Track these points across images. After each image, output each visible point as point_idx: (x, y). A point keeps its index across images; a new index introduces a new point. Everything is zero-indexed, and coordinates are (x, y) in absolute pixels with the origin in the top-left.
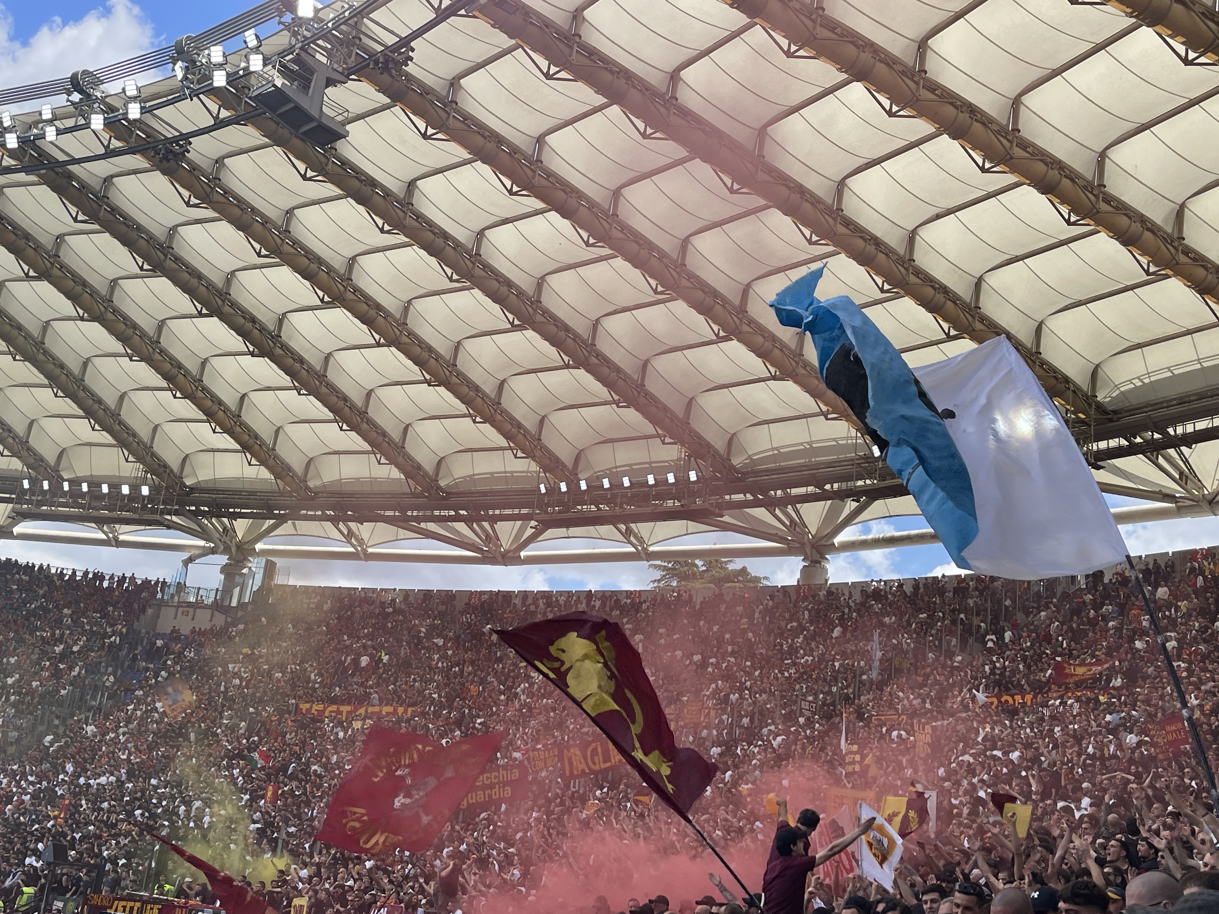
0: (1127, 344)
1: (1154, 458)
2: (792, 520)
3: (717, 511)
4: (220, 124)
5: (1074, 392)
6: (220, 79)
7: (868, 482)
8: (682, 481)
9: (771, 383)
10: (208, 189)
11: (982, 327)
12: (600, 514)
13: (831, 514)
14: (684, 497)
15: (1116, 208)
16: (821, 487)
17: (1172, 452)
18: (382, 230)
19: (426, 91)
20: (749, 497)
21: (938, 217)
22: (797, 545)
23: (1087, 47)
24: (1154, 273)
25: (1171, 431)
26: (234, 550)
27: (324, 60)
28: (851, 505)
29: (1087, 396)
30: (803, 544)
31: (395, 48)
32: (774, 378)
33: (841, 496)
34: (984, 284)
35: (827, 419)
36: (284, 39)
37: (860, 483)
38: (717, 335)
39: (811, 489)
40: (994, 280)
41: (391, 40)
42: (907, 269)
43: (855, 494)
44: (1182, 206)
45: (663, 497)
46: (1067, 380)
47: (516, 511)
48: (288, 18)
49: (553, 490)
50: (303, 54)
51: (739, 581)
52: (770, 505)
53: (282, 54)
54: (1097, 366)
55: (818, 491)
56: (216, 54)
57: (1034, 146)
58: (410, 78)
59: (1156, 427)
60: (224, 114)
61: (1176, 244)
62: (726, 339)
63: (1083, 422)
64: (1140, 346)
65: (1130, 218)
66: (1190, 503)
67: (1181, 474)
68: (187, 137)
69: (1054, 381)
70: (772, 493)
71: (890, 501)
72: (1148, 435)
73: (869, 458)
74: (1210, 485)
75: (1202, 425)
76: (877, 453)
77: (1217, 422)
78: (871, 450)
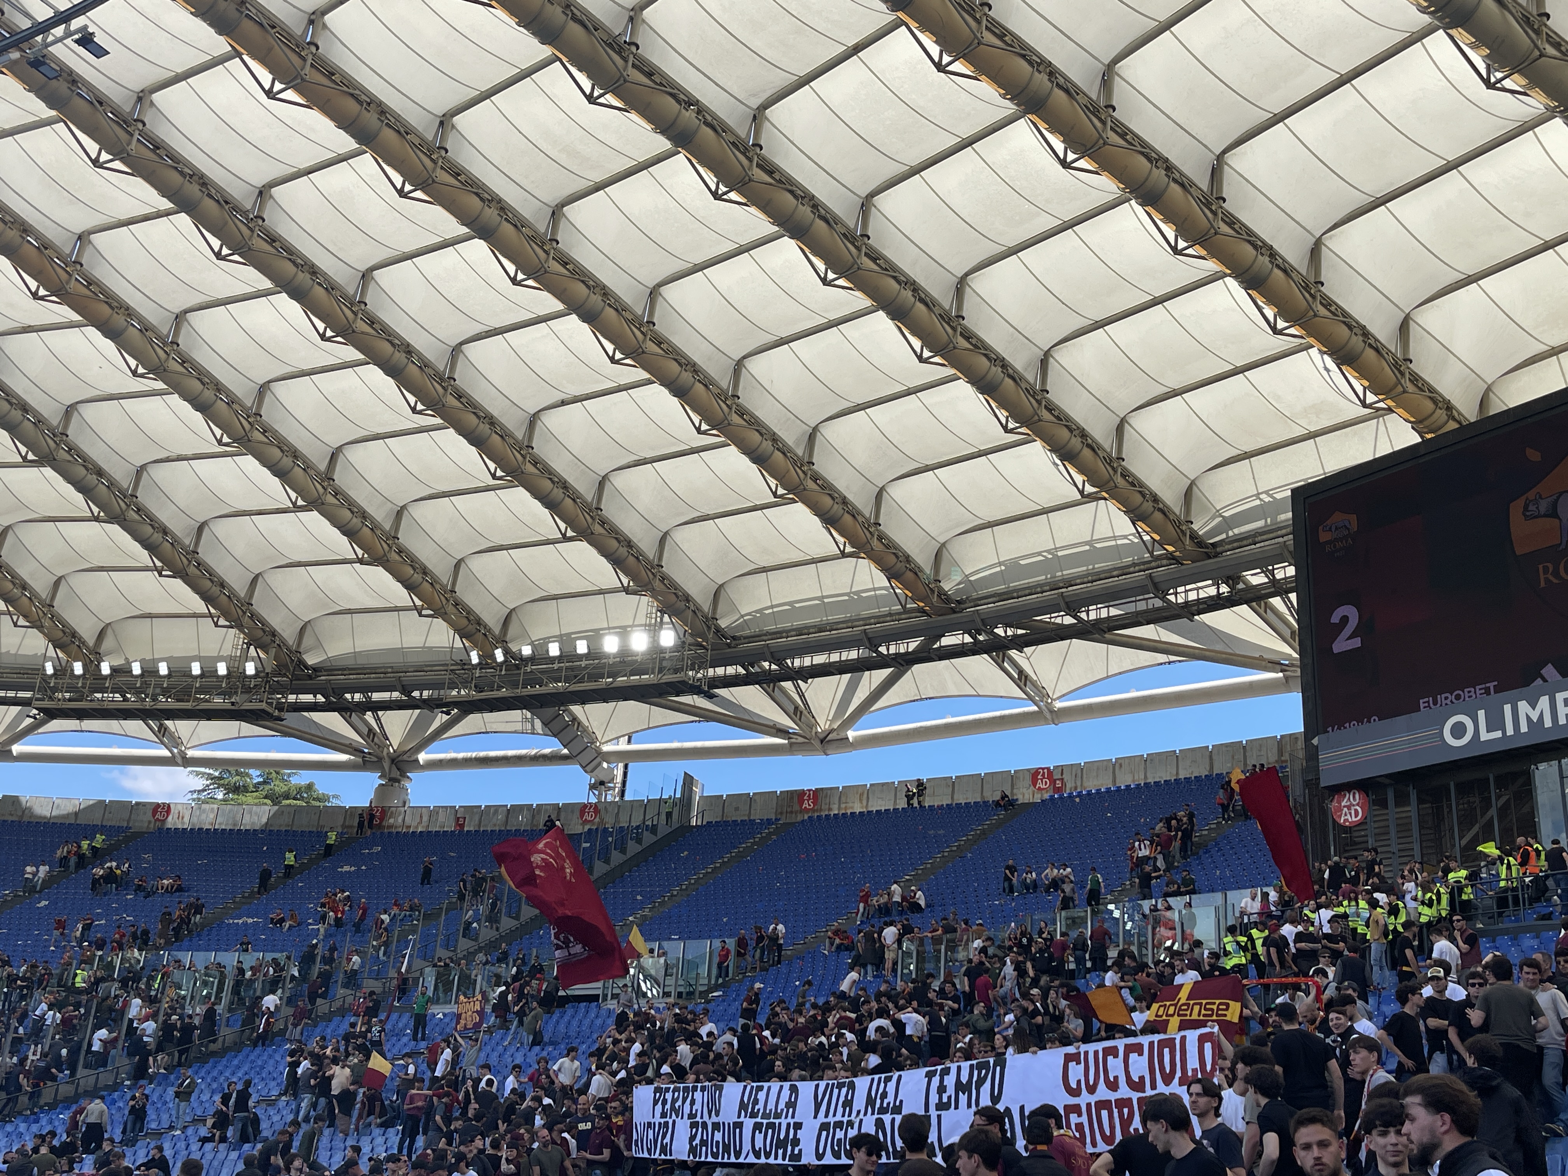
0: (753, 567)
1: (770, 690)
2: (371, 730)
3: (276, 713)
5: (694, 612)
7: (463, 692)
8: (236, 674)
9: (357, 566)
11: (602, 531)
12: (125, 706)
13: (418, 726)
14: (236, 693)
15: (750, 422)
16: (408, 694)
17: (788, 685)
20: (320, 699)
21: (563, 403)
22: (375, 759)
23: (731, 247)
24: (781, 496)
25: (788, 662)
28: (441, 718)
29: (707, 618)
30: (380, 759)
32: (361, 561)
33: (431, 705)
34: (608, 484)
35: (421, 615)
37: (454, 692)
38: (294, 503)
39: (396, 695)
40: (620, 481)
42: (524, 457)
43: (445, 705)
44: (815, 429)
45: (208, 690)
46: (687, 598)
47: (11, 694)
49: (62, 671)
51: (303, 799)
52: (345, 709)
54: (721, 586)
55: (404, 697)
57: (669, 343)
59: (773, 657)
61: (805, 468)
62: (305, 509)
63: (700, 645)
64: (765, 570)
65: (762, 435)
67: (796, 708)
69: (673, 598)
70: (348, 696)
71: (488, 716)
72: (766, 665)
73: (465, 664)
74: (823, 723)
75: (820, 659)
76: (475, 658)
77: (835, 657)
78: (469, 656)
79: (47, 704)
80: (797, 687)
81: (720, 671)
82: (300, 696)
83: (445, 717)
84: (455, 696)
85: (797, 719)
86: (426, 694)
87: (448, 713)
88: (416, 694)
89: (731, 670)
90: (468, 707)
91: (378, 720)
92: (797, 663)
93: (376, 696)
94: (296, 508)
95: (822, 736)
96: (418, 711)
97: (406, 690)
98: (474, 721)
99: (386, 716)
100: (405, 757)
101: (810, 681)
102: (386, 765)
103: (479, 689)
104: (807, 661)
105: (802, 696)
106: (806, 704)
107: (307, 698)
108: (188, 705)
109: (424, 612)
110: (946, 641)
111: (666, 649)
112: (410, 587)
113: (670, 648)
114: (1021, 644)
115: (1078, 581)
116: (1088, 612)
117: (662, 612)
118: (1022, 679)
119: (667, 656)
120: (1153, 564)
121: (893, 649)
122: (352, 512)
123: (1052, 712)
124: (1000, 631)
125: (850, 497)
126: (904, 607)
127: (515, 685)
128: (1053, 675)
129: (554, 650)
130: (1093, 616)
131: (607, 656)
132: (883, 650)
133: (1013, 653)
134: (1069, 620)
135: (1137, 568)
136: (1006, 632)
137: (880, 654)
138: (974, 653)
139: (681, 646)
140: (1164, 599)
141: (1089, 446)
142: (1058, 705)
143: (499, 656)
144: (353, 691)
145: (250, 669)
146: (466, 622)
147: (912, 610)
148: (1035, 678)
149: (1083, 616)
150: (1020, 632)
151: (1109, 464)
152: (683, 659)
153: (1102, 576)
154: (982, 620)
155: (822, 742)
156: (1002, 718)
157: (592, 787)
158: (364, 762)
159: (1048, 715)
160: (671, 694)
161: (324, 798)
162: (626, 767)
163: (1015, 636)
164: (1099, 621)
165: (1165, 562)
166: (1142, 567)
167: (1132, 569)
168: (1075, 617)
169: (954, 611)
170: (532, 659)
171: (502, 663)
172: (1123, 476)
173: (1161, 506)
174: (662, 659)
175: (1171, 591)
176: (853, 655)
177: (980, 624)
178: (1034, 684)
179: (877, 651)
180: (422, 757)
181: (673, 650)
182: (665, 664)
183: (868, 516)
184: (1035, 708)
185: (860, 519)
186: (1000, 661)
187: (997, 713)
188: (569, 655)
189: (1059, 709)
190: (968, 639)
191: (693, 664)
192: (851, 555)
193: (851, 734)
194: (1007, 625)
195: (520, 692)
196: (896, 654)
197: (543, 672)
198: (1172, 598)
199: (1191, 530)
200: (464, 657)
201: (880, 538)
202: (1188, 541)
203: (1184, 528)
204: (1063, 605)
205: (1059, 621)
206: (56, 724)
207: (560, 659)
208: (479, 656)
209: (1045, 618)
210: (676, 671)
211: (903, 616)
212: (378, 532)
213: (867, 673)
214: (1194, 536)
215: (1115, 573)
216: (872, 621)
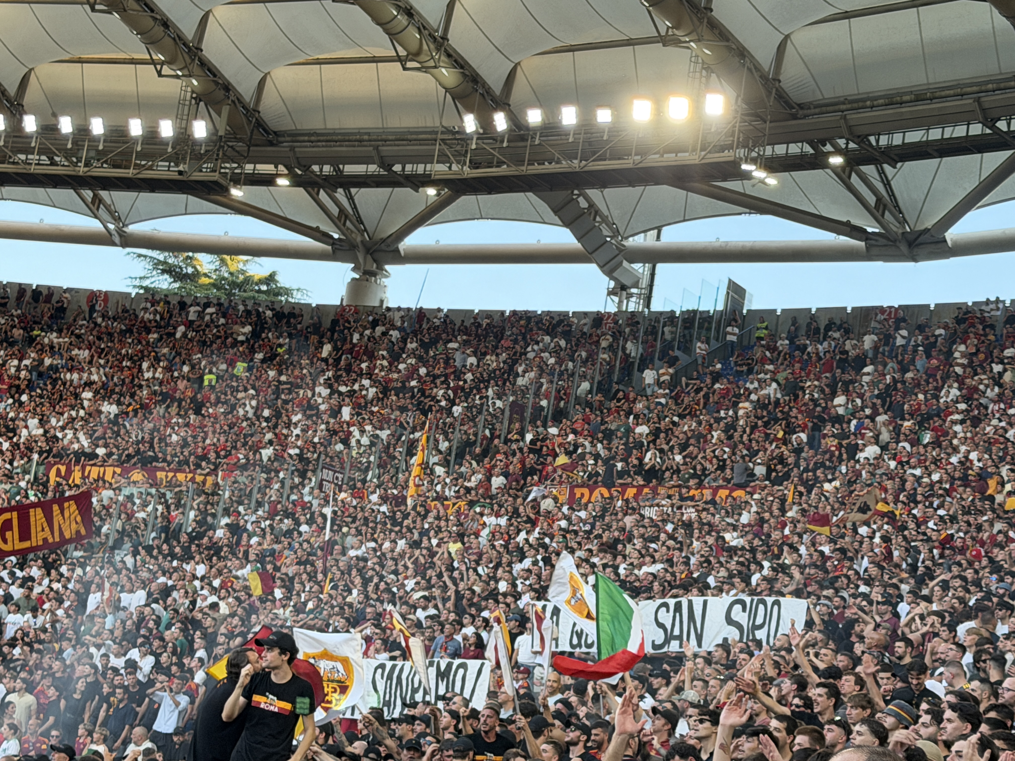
0: (830, 11)
2: (342, 210)
7: (454, 168)
8: (183, 136)
12: (54, 171)
14: (183, 160)
16: (388, 167)
17: (869, 170)
22: (346, 247)
25: (872, 140)
29: (768, 78)
30: (354, 247)
33: (415, 182)
35: (404, 68)
37: (443, 168)
39: (373, 168)
45: (150, 156)
46: (743, 52)
52: (312, 185)
54: (787, 37)
55: (383, 172)
59: (853, 132)
64: (846, 15)
66: (883, 241)
67: (879, 200)
71: (485, 198)
73: (458, 132)
76: (471, 125)
80: (882, 173)
81: (781, 149)
83: (433, 198)
84: (445, 172)
85: (878, 216)
86: (409, 168)
87: (437, 192)
88: (397, 168)
89: (796, 148)
90: (460, 187)
92: (884, 140)
93: (349, 169)
95: (911, 237)
97: (386, 163)
98: (466, 203)
100: (384, 245)
101: (899, 165)
103: (475, 165)
104: (897, 139)
105: (887, 184)
106: (892, 194)
107: (268, 169)
108: (130, 173)
109: (408, 65)
111: (714, 118)
112: (392, 32)
113: (720, 117)
117: (710, 69)
119: (713, 128)
127: (519, 161)
129: (571, 116)
131: (636, 127)
132: (1002, 125)
139: (732, 115)
143: (502, 121)
144: (321, 162)
145: (202, 131)
152: (734, 133)
155: (911, 243)
157: (611, 293)
158: (334, 250)
160: (716, 176)
161: (288, 293)
170: (541, 130)
171: (504, 132)
174: (708, 132)
176: (960, 131)
179: (993, 127)
180: (404, 245)
181: (724, 120)
182: (710, 138)
188: (588, 125)
191: (746, 140)
193: (951, 236)
195: (524, 169)
197: (555, 144)
200: (459, 123)
207: (576, 129)
210: (724, 148)
213: (977, 156)
216: (990, 86)
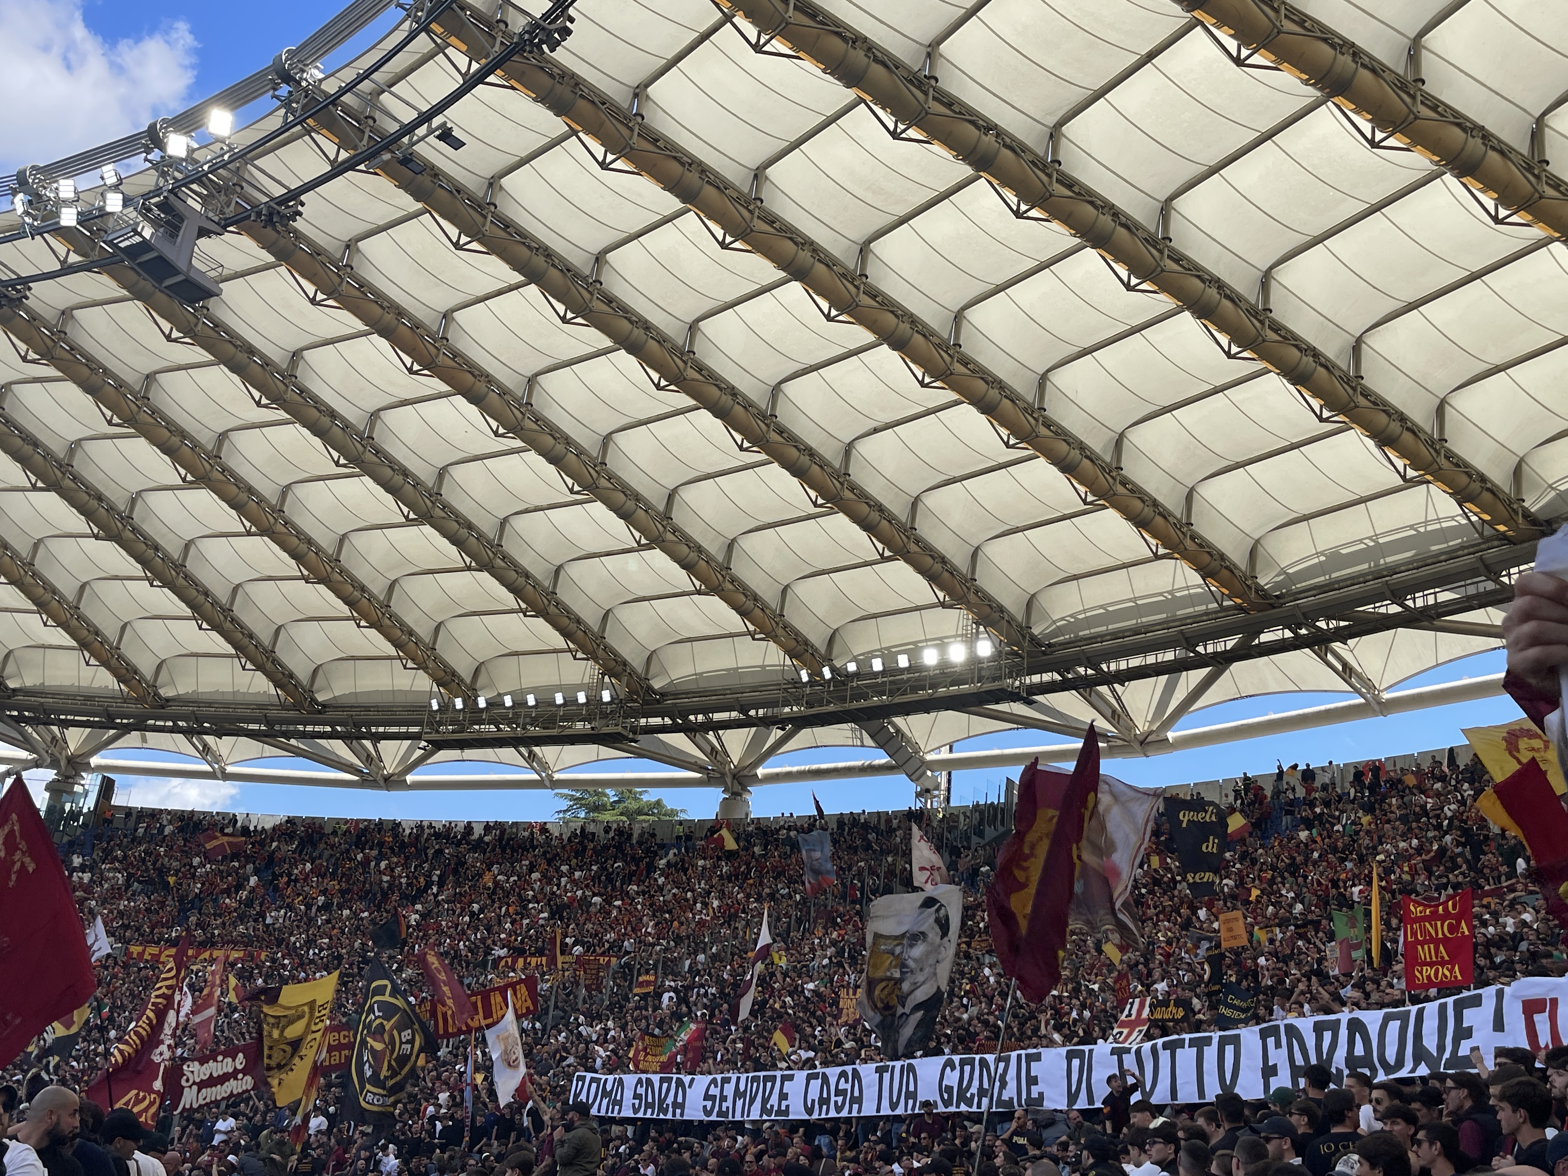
0: (1064, 575)
1: (1087, 695)
2: (713, 748)
3: (631, 736)
4: (67, 269)
5: (1008, 622)
6: (68, 218)
7: (795, 709)
8: (594, 701)
9: (696, 597)
10: (49, 343)
11: (917, 549)
12: (500, 735)
13: (755, 743)
14: (595, 719)
15: (1056, 433)
16: (746, 713)
17: (1104, 689)
18: (258, 404)
19: (317, 252)
20: (668, 721)
21: (876, 431)
22: (718, 775)
23: (1031, 264)
24: (1091, 503)
25: (1104, 667)
26: (63, 763)
27: (198, 207)
28: (776, 734)
29: (1021, 627)
30: (723, 775)
31: (283, 201)
32: (699, 592)
33: (767, 723)
34: (920, 504)
35: (754, 639)
36: (151, 180)
37: (787, 710)
38: (638, 543)
39: (734, 714)
40: (931, 500)
41: (278, 191)
42: (842, 484)
43: (780, 722)
44: (1122, 435)
45: (570, 718)
46: (1001, 609)
47: (403, 729)
48: (155, 155)
49: (447, 706)
50: (172, 197)
51: (653, 814)
52: (689, 730)
53: (147, 196)
54: (1033, 596)
55: (742, 716)
56: (66, 188)
57: (975, 363)
58: (299, 236)
59: (1089, 662)
60: (74, 258)
61: (1114, 474)
62: (648, 547)
63: (1016, 654)
64: (1076, 577)
65: (1069, 444)
66: (1120, 743)
67: (1114, 711)
68: (26, 281)
69: (988, 610)
70: (692, 717)
71: (818, 730)
72: (1081, 670)
73: (796, 683)
74: (1142, 725)
75: (1135, 662)
76: (805, 678)
77: (1151, 659)
78: (799, 675)
79: (434, 736)
80: (1113, 691)
81: (1036, 678)
82: (650, 720)
83: (780, 733)
84: (788, 713)
85: (1115, 723)
86: (761, 712)
87: (783, 729)
88: (752, 713)
89: (1047, 677)
90: (801, 723)
91: (719, 738)
92: (1113, 666)
93: (717, 716)
94: (641, 547)
95: (1141, 738)
96: (754, 729)
97: (744, 710)
98: (806, 736)
99: (725, 734)
100: (745, 772)
101: (1126, 684)
102: (729, 780)
103: (810, 705)
104: (1123, 665)
105: (1118, 699)
106: (1123, 707)
107: (656, 721)
108: (554, 732)
109: (757, 636)
110: (1265, 637)
111: (984, 658)
112: (743, 613)
113: (988, 658)
114: (1343, 636)
115: (1403, 568)
116: (1414, 599)
117: (978, 624)
118: (1347, 672)
119: (985, 665)
120: (1483, 546)
121: (1210, 649)
122: (689, 548)
123: (1380, 703)
124: (1322, 624)
125: (1160, 499)
126: (1221, 605)
127: (843, 700)
128: (1379, 665)
129: (877, 665)
130: (1420, 603)
131: (927, 669)
132: (1200, 649)
133: (1337, 646)
134: (1395, 609)
135: (1466, 551)
136: (1328, 625)
137: (1198, 654)
138: (1296, 647)
139: (998, 655)
140: (1497, 581)
141: (1409, 429)
142: (1386, 696)
143: (827, 673)
144: (696, 714)
145: (606, 696)
146: (794, 643)
147: (1229, 608)
148: (1360, 670)
149: (1410, 603)
150: (1342, 624)
151: (1431, 446)
152: (1000, 669)
153: (1429, 561)
154: (1303, 614)
155: (1142, 743)
156: (1328, 712)
157: (918, 795)
158: (709, 778)
159: (1376, 707)
160: (989, 702)
161: (674, 813)
162: (950, 774)
163: (1338, 628)
164: (1426, 608)
165: (1496, 543)
166: (1471, 550)
167: (1460, 553)
168: (1401, 605)
169: (1273, 607)
170: (856, 675)
171: (830, 680)
172: (1447, 458)
173: (1489, 485)
174: (980, 670)
175: (1504, 573)
176: (1169, 656)
177: (1302, 617)
178: (1359, 677)
179: (1194, 651)
180: (761, 772)
181: (992, 659)
182: (983, 673)
183: (1179, 516)
184: (1362, 701)
185: (1171, 519)
186: (1323, 654)
187: (1322, 708)
188: (890, 671)
189: (1387, 700)
190: (1288, 634)
191: (1011, 673)
192: (1164, 557)
193: (1171, 735)
194: (1328, 618)
195: (847, 706)
196: (1214, 653)
197: (867, 686)
198: (1505, 580)
199: (1523, 507)
200: (795, 676)
201: (1193, 538)
202: (1520, 520)
203: (1515, 506)
204: (1388, 594)
205: (1383, 610)
206: (443, 755)
207: (883, 673)
208: (809, 675)
209: (1369, 608)
210: (994, 679)
211: (1220, 615)
212: (713, 564)
213: (1184, 673)
214: (1527, 514)
215: (1443, 558)
216: (1189, 621)
